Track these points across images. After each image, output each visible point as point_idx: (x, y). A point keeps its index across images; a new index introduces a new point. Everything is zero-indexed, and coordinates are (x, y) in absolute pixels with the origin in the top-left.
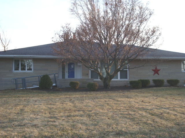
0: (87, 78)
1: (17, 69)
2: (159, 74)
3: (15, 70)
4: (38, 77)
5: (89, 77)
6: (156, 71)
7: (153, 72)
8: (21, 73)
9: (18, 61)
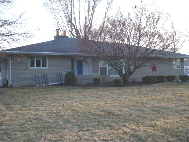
0: (97, 75)
1: (32, 66)
2: (156, 71)
3: (30, 66)
4: (55, 74)
5: (98, 73)
6: (154, 69)
7: (152, 69)
8: (37, 70)
9: (34, 57)
